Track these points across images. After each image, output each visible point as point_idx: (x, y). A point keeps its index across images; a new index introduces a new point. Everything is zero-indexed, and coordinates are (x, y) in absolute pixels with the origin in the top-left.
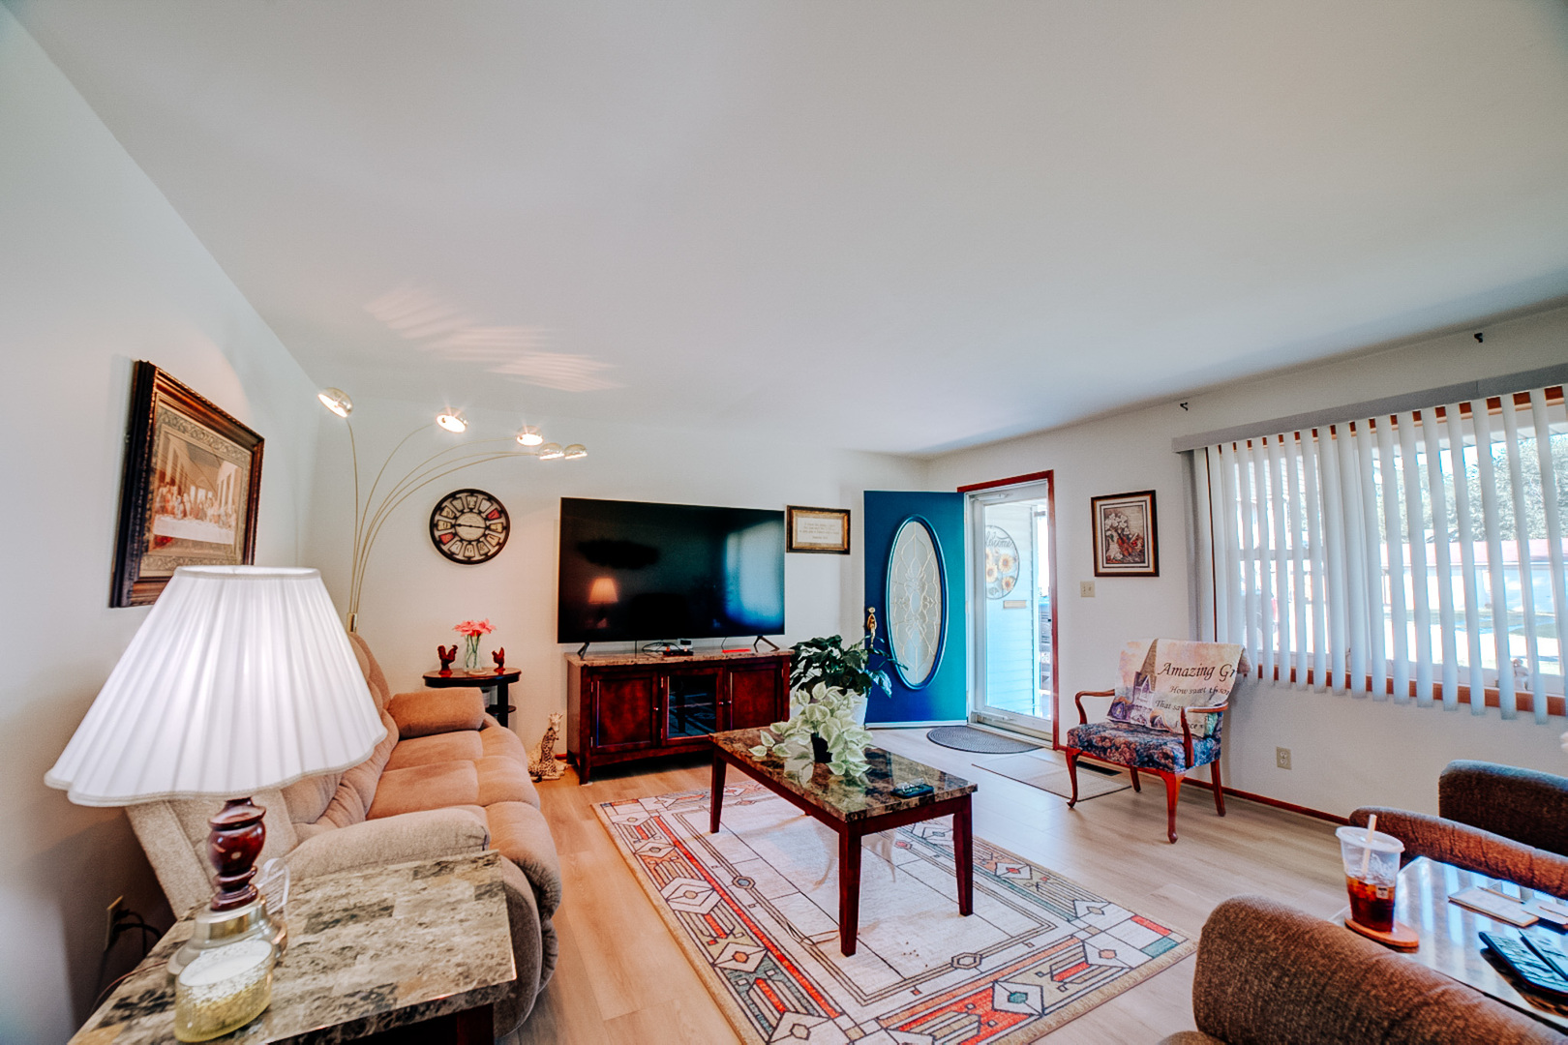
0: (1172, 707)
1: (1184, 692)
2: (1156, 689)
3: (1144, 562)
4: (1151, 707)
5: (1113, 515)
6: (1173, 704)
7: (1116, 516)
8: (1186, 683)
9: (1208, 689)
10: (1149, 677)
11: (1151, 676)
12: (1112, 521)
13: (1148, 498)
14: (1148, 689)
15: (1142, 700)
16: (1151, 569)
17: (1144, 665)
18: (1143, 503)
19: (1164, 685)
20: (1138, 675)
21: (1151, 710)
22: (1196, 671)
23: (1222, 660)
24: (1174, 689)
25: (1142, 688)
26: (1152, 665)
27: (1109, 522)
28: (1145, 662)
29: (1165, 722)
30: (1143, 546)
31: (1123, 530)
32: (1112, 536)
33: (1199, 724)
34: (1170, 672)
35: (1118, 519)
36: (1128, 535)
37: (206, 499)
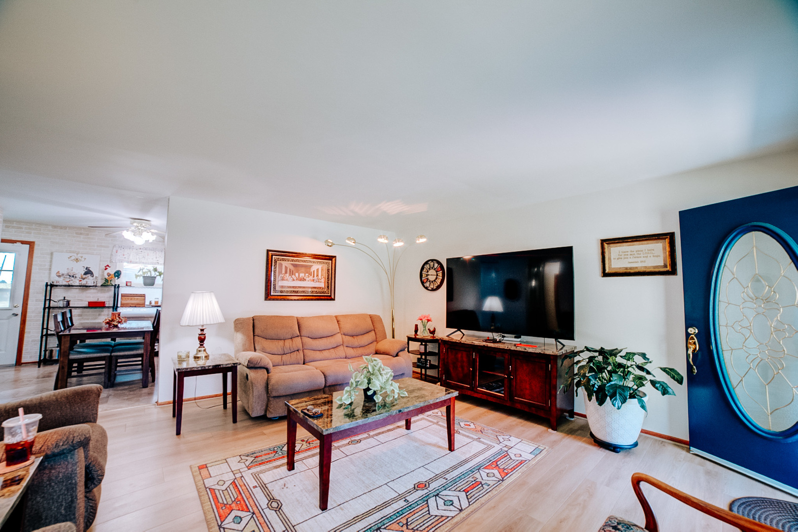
37: (305, 276)
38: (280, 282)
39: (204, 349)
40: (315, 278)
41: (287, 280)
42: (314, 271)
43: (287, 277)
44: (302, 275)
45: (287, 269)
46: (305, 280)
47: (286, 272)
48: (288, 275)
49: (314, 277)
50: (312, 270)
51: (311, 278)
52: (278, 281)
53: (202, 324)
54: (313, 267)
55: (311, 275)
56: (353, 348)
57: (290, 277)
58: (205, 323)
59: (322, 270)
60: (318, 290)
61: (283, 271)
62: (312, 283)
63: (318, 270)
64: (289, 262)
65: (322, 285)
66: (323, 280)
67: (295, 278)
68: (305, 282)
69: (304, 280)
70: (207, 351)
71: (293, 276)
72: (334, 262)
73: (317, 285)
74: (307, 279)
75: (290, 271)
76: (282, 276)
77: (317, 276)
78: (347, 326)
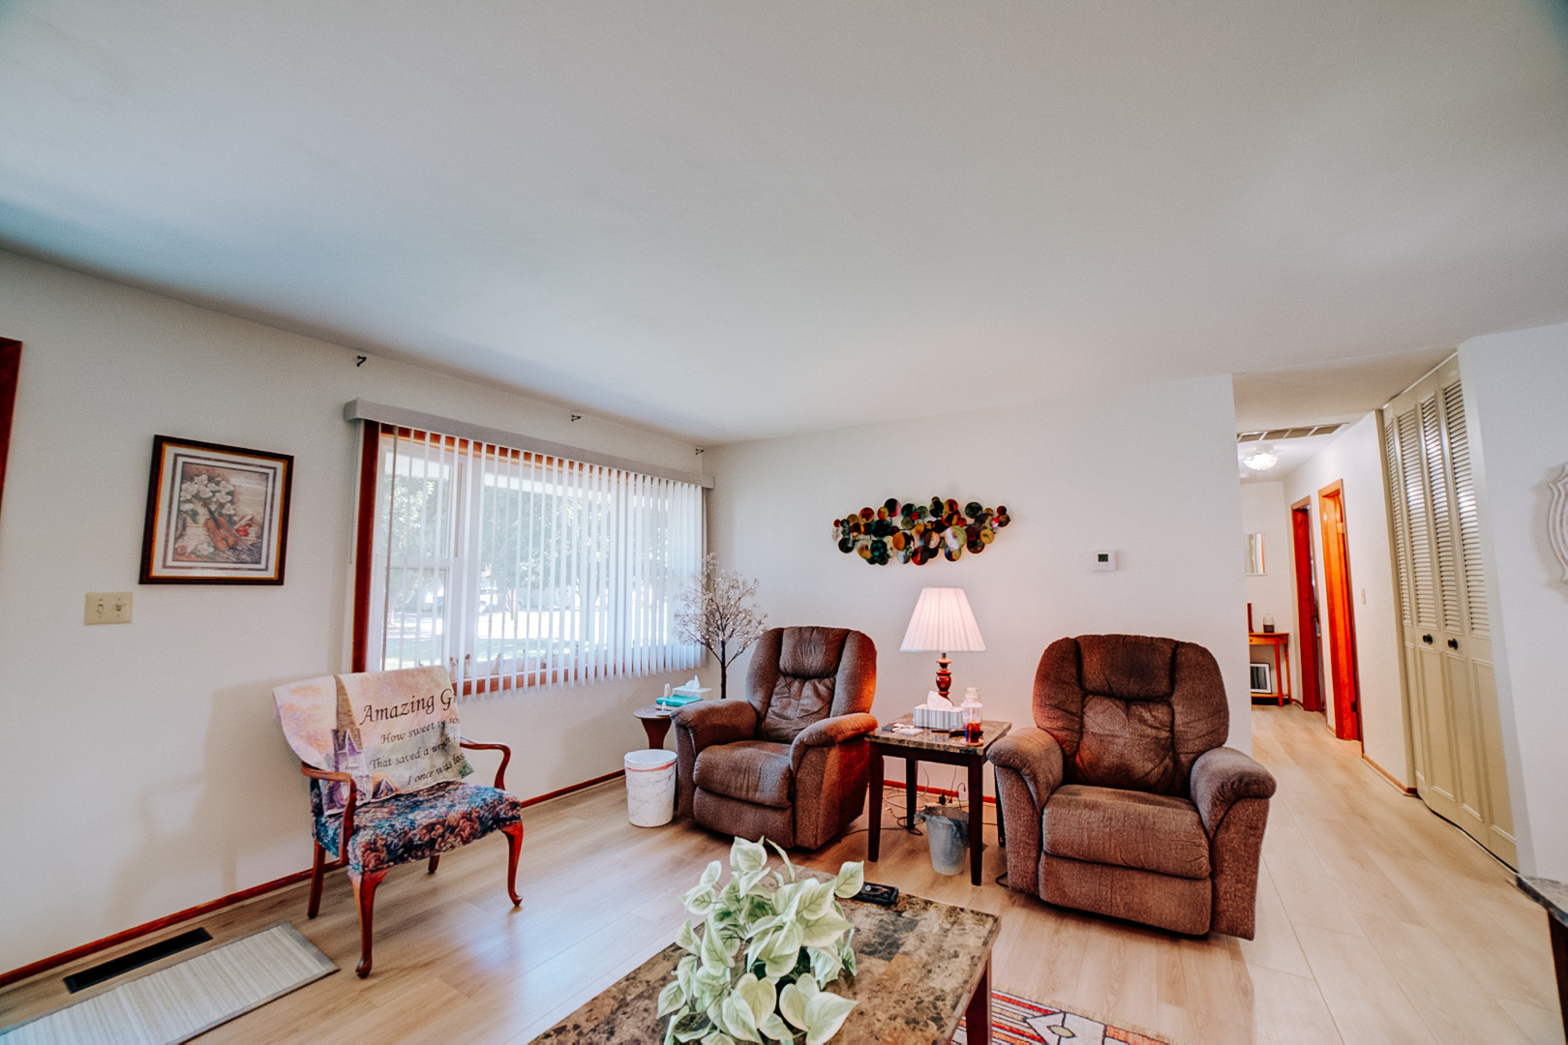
0: (394, 761)
1: (400, 737)
2: (364, 745)
3: (259, 562)
4: (367, 773)
5: (204, 477)
6: (393, 758)
7: (211, 479)
8: (400, 725)
9: (436, 724)
10: (348, 731)
11: (352, 729)
12: (200, 486)
13: (280, 466)
14: (354, 750)
15: (352, 768)
16: (271, 574)
17: (337, 715)
18: (271, 472)
19: (372, 737)
20: (336, 732)
21: (367, 776)
22: (409, 706)
23: (438, 685)
24: (385, 738)
25: (346, 750)
26: (348, 713)
27: (191, 488)
28: (338, 713)
29: (394, 784)
30: (260, 537)
31: (222, 505)
32: (194, 514)
33: (435, 770)
34: (374, 718)
35: (213, 487)
36: (230, 516)
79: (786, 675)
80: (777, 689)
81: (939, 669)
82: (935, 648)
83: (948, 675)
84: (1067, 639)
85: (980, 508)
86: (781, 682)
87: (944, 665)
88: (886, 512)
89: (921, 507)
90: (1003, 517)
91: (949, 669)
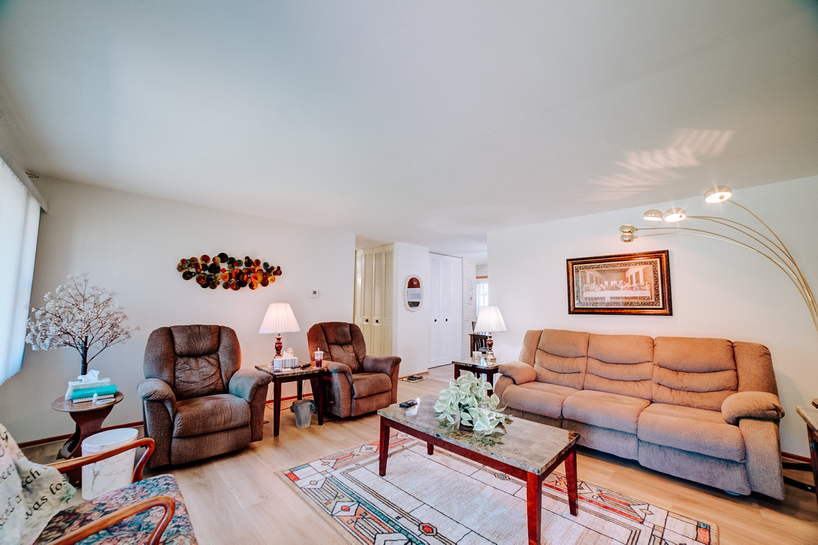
37: (618, 283)
38: (584, 293)
39: (492, 353)
40: (635, 284)
41: (594, 290)
42: (631, 276)
43: (594, 287)
44: (614, 283)
45: (593, 278)
46: (619, 289)
47: (592, 282)
48: (594, 284)
49: (632, 283)
50: (628, 274)
51: (628, 285)
52: (583, 292)
53: (490, 331)
54: (629, 271)
55: (628, 282)
56: (671, 389)
57: (597, 286)
58: (493, 331)
59: (645, 273)
60: (640, 301)
61: (588, 280)
62: (630, 291)
63: (637, 274)
64: (594, 269)
65: (647, 294)
66: (647, 287)
67: (604, 288)
68: (619, 291)
69: (617, 288)
70: (494, 354)
71: (601, 285)
72: (664, 260)
73: (638, 294)
74: (622, 287)
75: (596, 280)
76: (587, 286)
77: (638, 282)
78: (664, 354)
79: (182, 356)
80: (178, 366)
81: (276, 341)
82: (274, 332)
83: (281, 343)
84: (316, 324)
85: (268, 265)
86: (181, 362)
87: (279, 339)
88: (219, 259)
89: (239, 261)
90: (278, 272)
91: (281, 341)
